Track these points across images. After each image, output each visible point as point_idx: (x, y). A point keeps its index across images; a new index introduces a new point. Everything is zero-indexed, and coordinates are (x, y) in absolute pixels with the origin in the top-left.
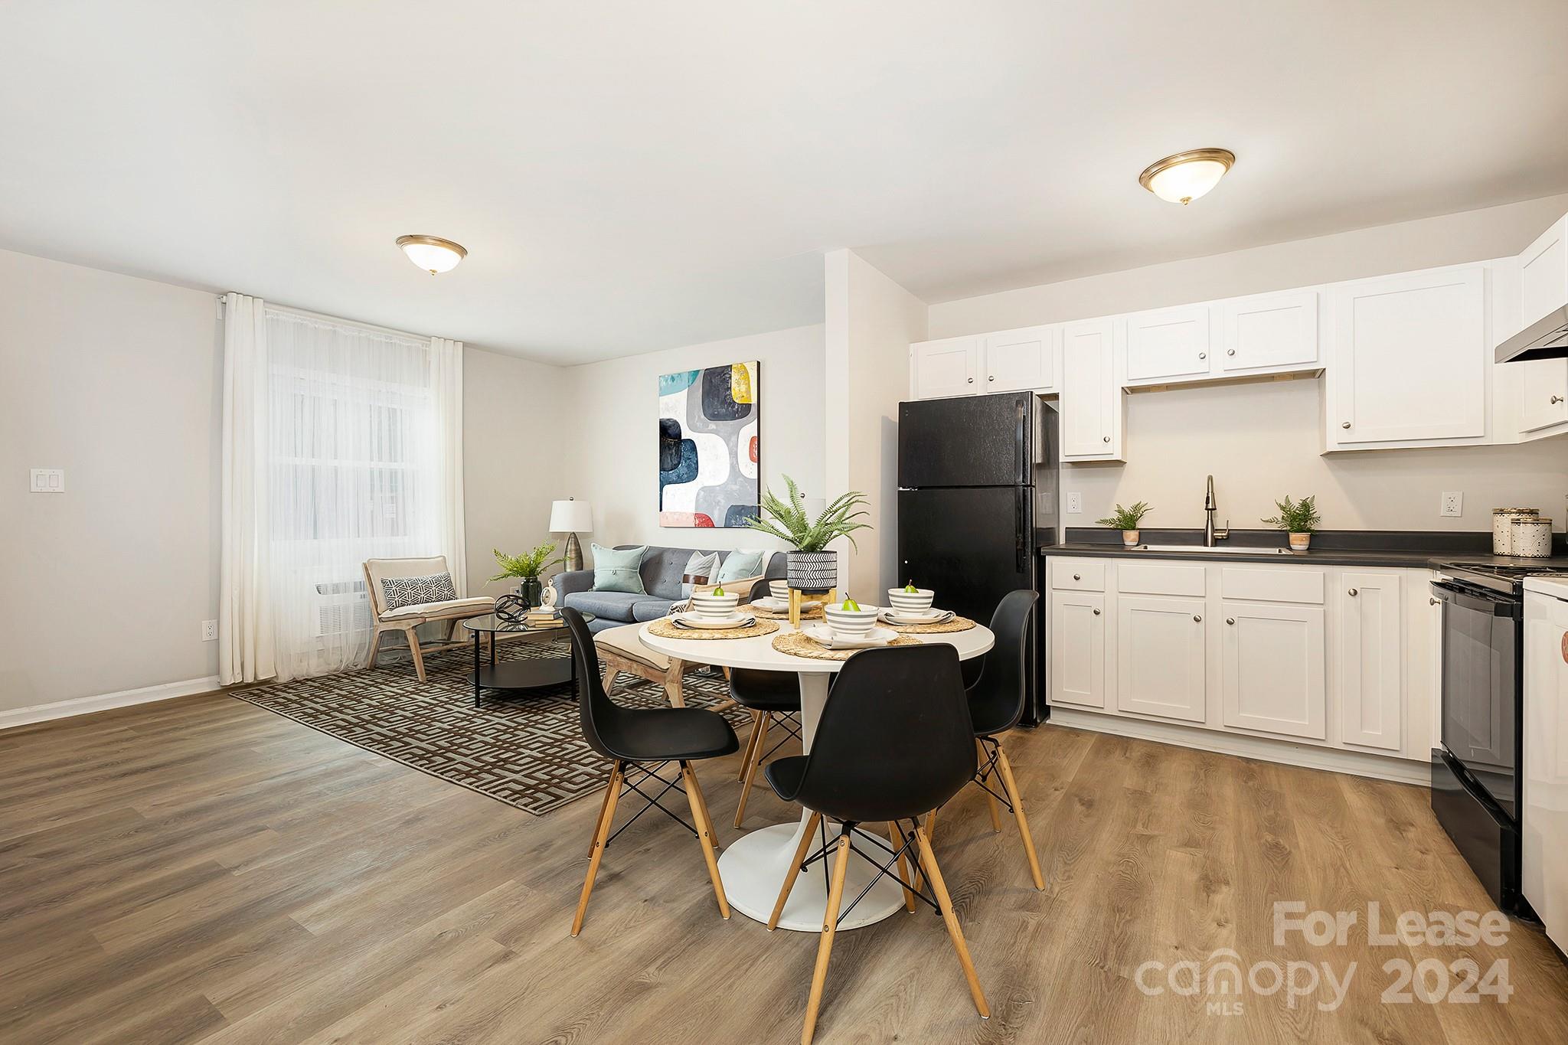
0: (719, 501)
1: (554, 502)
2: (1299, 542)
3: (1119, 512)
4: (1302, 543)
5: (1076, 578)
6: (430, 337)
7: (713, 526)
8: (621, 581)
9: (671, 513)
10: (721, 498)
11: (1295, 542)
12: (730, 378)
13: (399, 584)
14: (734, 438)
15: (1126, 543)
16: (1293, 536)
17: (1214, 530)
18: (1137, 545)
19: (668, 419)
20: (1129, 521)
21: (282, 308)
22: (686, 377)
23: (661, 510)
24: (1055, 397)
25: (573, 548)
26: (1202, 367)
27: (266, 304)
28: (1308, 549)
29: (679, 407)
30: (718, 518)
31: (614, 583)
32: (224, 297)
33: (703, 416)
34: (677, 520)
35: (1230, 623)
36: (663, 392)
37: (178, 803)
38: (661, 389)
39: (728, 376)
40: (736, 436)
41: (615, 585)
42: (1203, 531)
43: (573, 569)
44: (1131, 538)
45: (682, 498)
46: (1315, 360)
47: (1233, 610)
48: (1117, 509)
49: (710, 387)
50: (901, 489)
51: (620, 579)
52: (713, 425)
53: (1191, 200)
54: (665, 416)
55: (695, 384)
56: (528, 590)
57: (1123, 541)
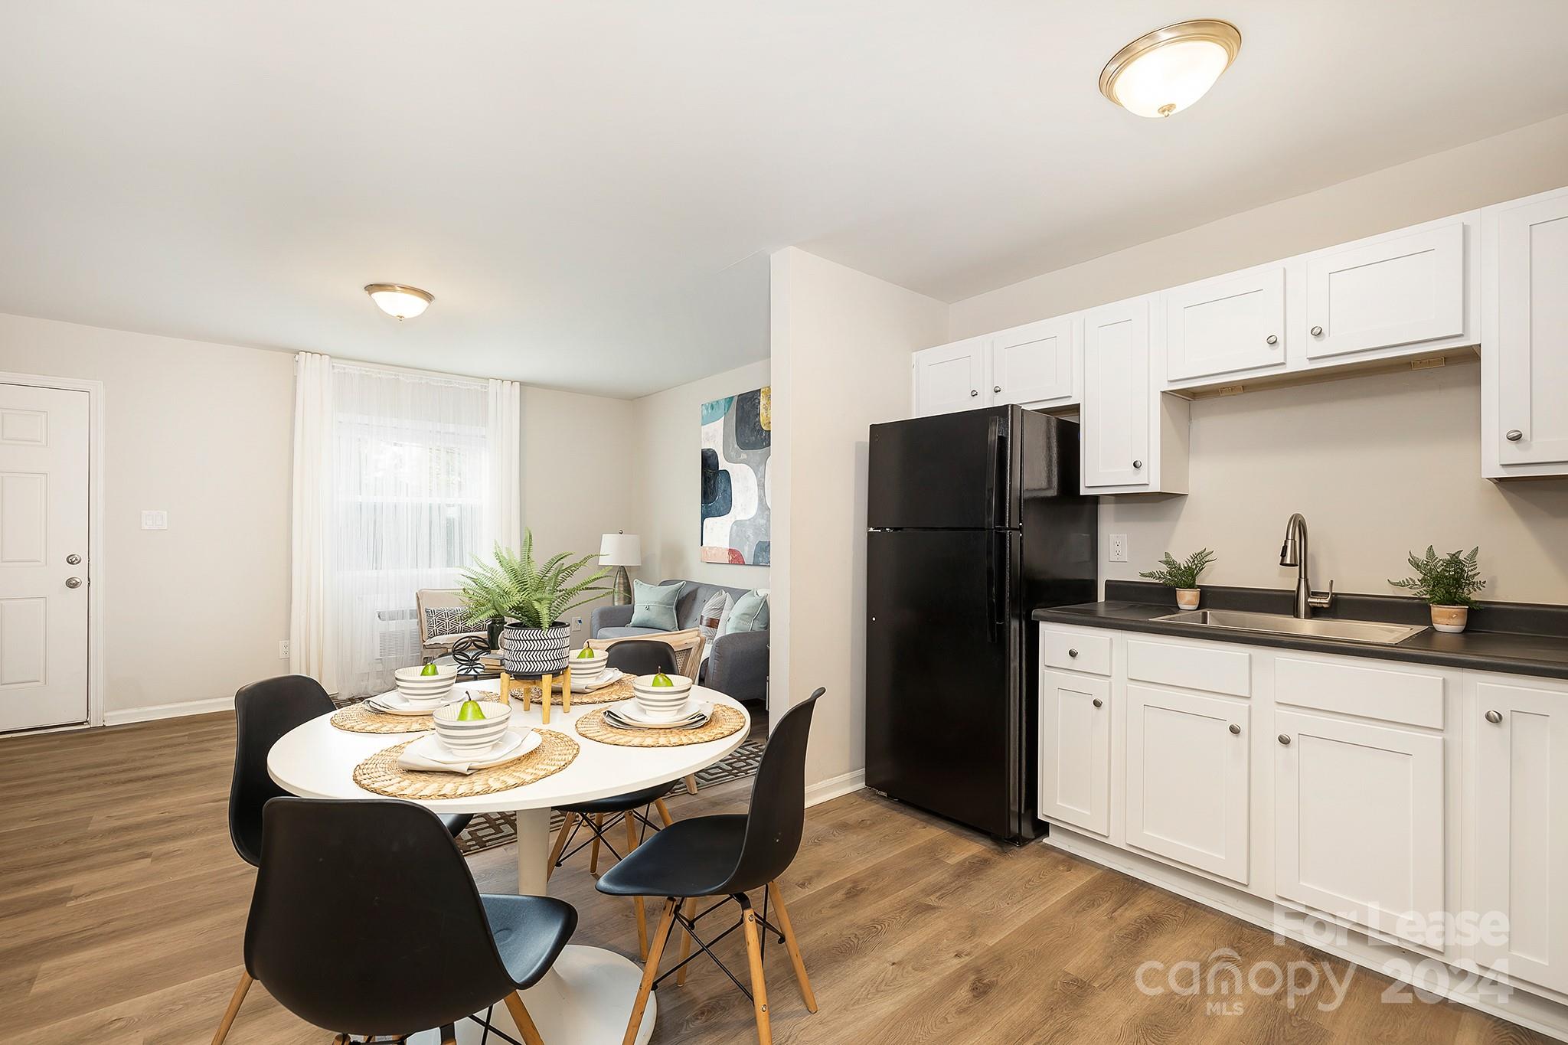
0: (749, 536)
1: (604, 535)
2: (1446, 621)
3: (1167, 563)
4: (1451, 621)
5: (1073, 654)
6: (488, 379)
7: (744, 564)
8: (653, 617)
9: (710, 548)
10: (750, 533)
11: (1439, 620)
12: (759, 403)
13: (439, 614)
14: (761, 468)
15: (1181, 606)
16: (1436, 610)
17: (1309, 594)
18: (1197, 609)
19: (708, 449)
20: (1187, 577)
21: (350, 362)
22: (723, 403)
23: (702, 545)
24: (1075, 409)
25: (622, 581)
26: (1275, 355)
27: (333, 360)
28: (1464, 632)
29: (715, 435)
30: (748, 554)
31: (647, 619)
32: (297, 356)
33: (736, 446)
34: (715, 555)
35: (1284, 741)
36: (705, 421)
37: (125, 817)
38: (703, 417)
39: (757, 401)
40: (763, 466)
41: (648, 621)
42: (1293, 594)
43: (622, 603)
44: (1187, 599)
45: (719, 531)
46: (1460, 332)
47: (1292, 723)
48: (1164, 559)
49: (743, 413)
50: (871, 530)
51: (653, 616)
52: (744, 455)
53: (1174, 112)
54: (706, 446)
55: (730, 411)
56: (493, 630)
57: (1177, 604)
